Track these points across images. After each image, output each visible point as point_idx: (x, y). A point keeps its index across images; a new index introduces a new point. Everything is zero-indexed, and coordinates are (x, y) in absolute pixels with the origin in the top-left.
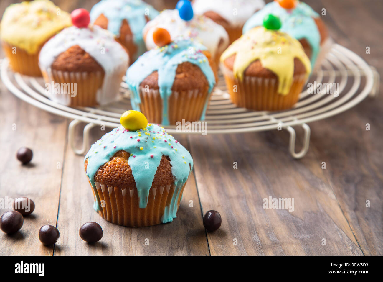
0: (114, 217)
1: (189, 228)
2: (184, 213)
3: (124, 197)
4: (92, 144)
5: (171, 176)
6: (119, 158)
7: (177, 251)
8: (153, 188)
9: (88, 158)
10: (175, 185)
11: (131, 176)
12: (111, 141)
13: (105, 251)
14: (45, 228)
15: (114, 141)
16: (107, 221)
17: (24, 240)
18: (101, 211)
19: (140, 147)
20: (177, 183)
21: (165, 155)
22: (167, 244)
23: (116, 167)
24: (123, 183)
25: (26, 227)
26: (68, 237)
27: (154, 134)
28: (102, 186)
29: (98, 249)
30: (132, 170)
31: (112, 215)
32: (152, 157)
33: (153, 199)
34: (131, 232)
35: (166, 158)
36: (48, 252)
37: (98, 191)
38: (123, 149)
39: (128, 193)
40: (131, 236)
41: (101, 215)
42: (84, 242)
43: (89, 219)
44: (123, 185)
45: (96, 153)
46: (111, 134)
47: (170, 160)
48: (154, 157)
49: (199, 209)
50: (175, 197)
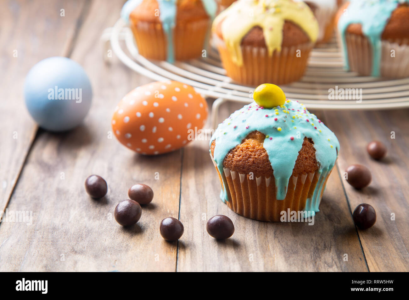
0: (246, 210)
1: (336, 224)
2: (328, 207)
3: (259, 186)
4: (219, 124)
5: (314, 163)
6: (253, 141)
7: (323, 253)
8: (294, 176)
9: (215, 139)
10: (320, 173)
11: (268, 162)
12: (243, 120)
13: (237, 250)
14: (167, 221)
15: (246, 120)
16: (237, 214)
17: (143, 235)
18: (230, 203)
19: (277, 127)
20: (322, 171)
21: (308, 137)
22: (311, 244)
23: (249, 151)
24: (258, 169)
25: (145, 218)
26: (193, 232)
27: (294, 113)
28: (232, 173)
29: (229, 247)
30: (268, 154)
31: (243, 207)
32: (292, 139)
33: (294, 189)
34: (266, 228)
35: (309, 141)
36: (171, 249)
37: (228, 179)
38: (258, 130)
39: (263, 182)
40: (266, 233)
41: (230, 207)
42: (211, 238)
43: (216, 211)
44: (257, 173)
45: (225, 134)
46: (242, 112)
47: (313, 144)
48: (294, 140)
49: (345, 201)
50: (319, 187)
